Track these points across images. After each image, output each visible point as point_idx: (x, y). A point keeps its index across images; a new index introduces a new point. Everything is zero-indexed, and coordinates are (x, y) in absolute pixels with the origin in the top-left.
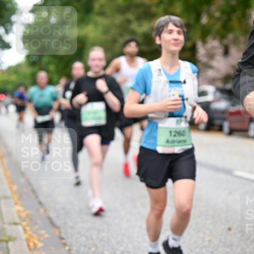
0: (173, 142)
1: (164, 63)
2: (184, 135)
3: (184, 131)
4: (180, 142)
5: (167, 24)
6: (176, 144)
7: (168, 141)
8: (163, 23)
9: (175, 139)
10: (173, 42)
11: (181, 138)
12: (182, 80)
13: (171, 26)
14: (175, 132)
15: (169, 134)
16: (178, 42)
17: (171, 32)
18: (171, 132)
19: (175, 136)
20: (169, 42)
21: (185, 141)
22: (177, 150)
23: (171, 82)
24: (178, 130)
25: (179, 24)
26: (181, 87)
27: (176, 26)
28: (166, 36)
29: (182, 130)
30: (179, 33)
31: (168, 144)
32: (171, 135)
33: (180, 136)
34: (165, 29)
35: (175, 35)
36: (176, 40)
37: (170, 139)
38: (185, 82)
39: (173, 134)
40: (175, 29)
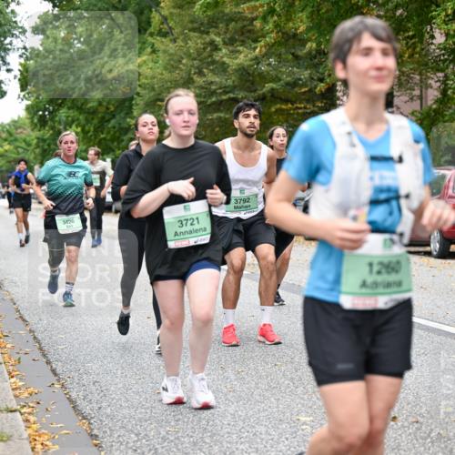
0: (376, 285)
2: (397, 272)
3: (398, 263)
4: (388, 285)
5: (357, 36)
6: (381, 290)
7: (364, 284)
8: (350, 35)
9: (379, 279)
10: (373, 73)
11: (393, 278)
12: (395, 155)
13: (367, 41)
14: (381, 263)
15: (367, 268)
16: (385, 73)
17: (368, 52)
18: (371, 265)
19: (379, 273)
20: (365, 74)
21: (399, 284)
22: (382, 302)
23: (374, 159)
24: (386, 261)
25: (383, 34)
26: (393, 170)
27: (378, 38)
28: (357, 62)
29: (394, 260)
30: (385, 53)
31: (364, 290)
32: (371, 271)
33: (388, 273)
34: (355, 47)
35: (378, 59)
36: (379, 69)
37: (370, 280)
38: (401, 160)
39: (376, 268)
40: (377, 45)
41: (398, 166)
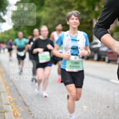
0: (73, 66)
1: (71, 32)
4: (76, 67)
5: (71, 16)
6: (74, 67)
7: (71, 66)
9: (74, 65)
11: (77, 65)
13: (73, 17)
14: (74, 62)
15: (71, 63)
17: (73, 19)
19: (74, 64)
20: (72, 23)
22: (75, 70)
26: (77, 42)
27: (75, 16)
34: (70, 18)
35: (75, 20)
36: (75, 22)
39: (73, 63)
40: (75, 18)
41: (78, 42)
